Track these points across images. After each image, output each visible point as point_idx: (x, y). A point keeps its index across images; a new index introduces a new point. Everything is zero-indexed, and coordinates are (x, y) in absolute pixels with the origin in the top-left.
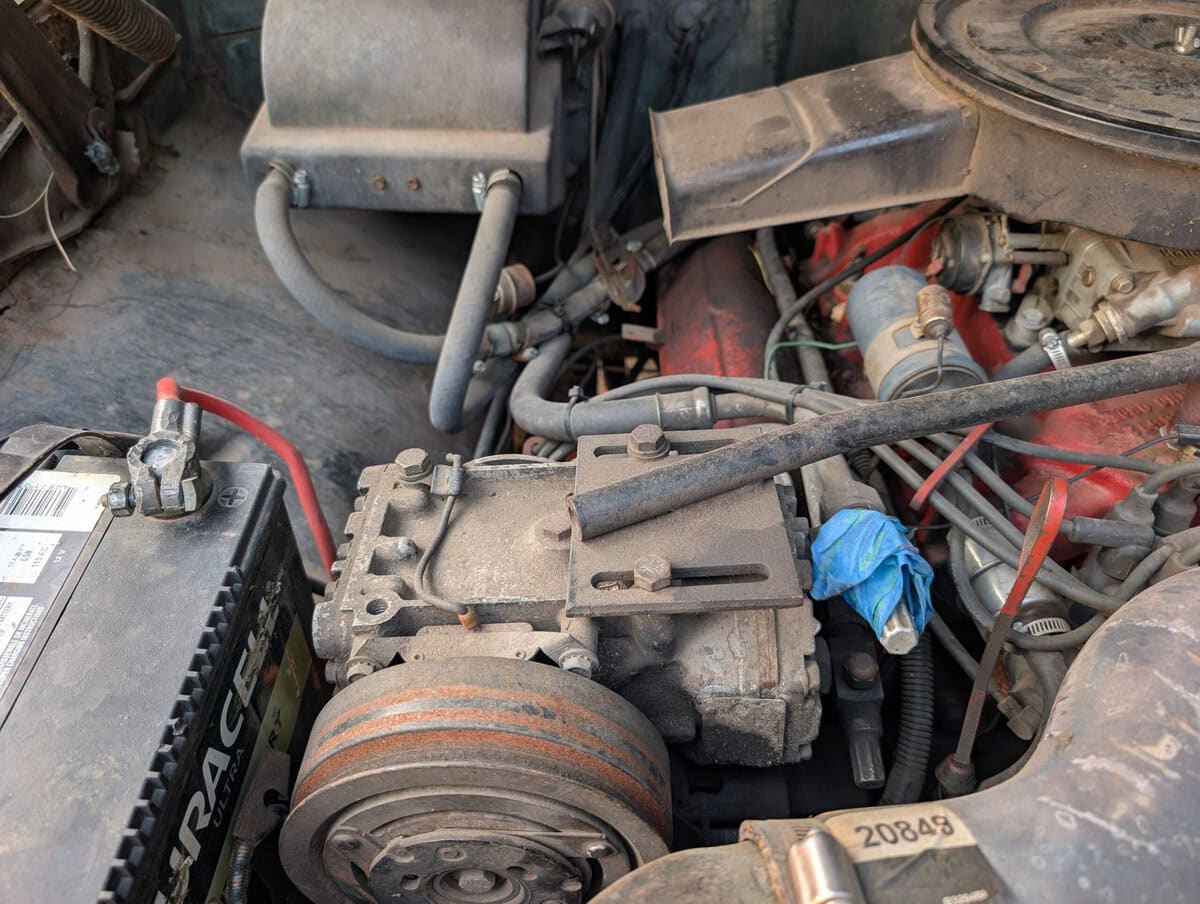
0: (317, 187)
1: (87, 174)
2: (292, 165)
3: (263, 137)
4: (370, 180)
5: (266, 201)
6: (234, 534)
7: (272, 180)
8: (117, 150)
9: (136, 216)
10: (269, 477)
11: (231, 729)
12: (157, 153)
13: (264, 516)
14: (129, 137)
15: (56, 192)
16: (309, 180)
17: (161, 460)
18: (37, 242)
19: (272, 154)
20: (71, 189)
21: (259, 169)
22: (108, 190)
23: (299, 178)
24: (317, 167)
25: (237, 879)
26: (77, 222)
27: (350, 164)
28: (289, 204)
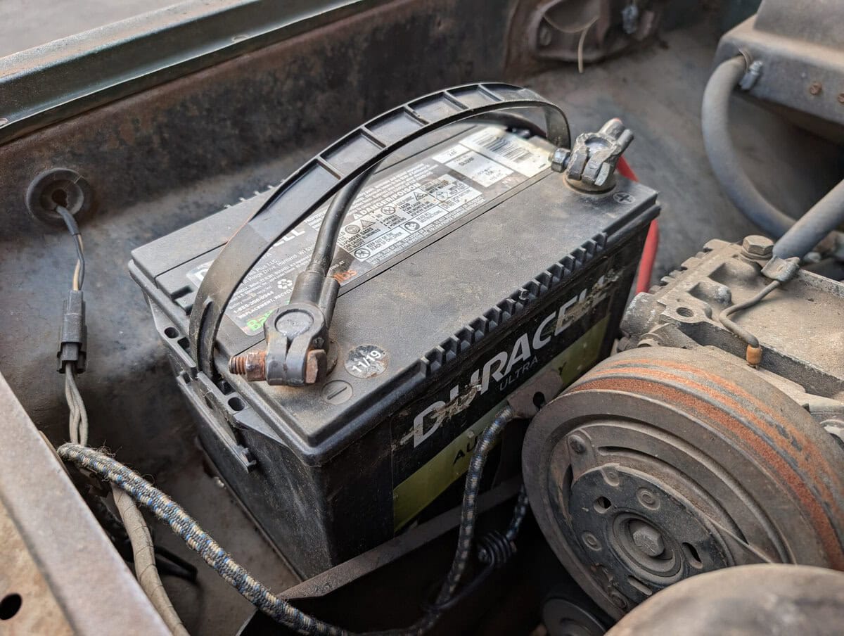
0: (763, 79)
1: (617, 28)
2: (756, 55)
3: (744, 34)
4: (808, 85)
6: (614, 217)
7: (735, 62)
8: (639, 20)
10: (652, 201)
11: (542, 338)
13: (637, 220)
14: (650, 16)
15: (593, 30)
16: (761, 70)
17: (595, 149)
18: (566, 55)
19: (744, 45)
20: (601, 33)
21: (732, 52)
22: (619, 45)
23: (755, 67)
24: (772, 64)
25: (494, 427)
26: (594, 55)
27: (801, 67)
28: (737, 89)
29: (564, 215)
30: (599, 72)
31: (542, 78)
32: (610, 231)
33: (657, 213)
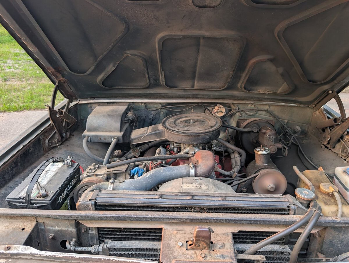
0: (92, 139)
1: (62, 137)
2: (89, 136)
3: (86, 133)
4: (99, 138)
5: (84, 141)
6: (74, 168)
7: (86, 138)
8: (66, 135)
9: (67, 143)
10: (78, 164)
12: (71, 135)
13: (77, 167)
14: (68, 133)
15: (58, 139)
16: (91, 138)
17: (68, 161)
18: (55, 145)
19: (86, 135)
20: (60, 140)
21: (84, 137)
22: (64, 140)
23: (89, 138)
24: (92, 137)
26: (60, 143)
27: (96, 136)
28: (87, 141)
29: (67, 170)
30: (62, 146)
31: (51, 151)
32: (74, 169)
33: (79, 165)
